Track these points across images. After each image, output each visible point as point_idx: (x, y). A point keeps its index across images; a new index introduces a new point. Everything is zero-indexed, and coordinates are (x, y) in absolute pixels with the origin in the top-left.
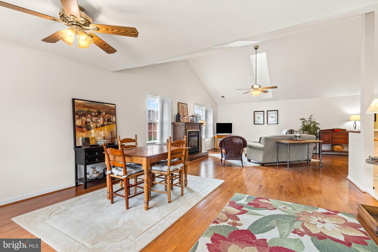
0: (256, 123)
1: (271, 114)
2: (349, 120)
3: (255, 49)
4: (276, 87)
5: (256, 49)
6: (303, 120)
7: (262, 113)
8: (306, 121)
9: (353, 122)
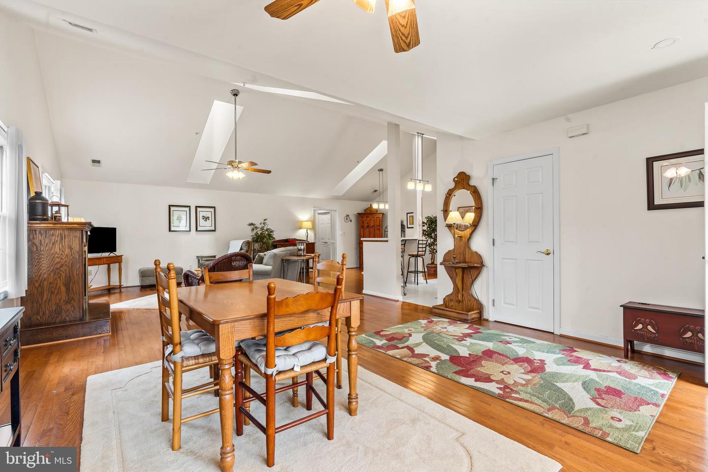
0: (172, 229)
1: (202, 213)
2: (301, 228)
3: (234, 95)
4: (269, 172)
5: (236, 95)
6: (252, 227)
7: (187, 209)
8: (257, 228)
9: (305, 230)
